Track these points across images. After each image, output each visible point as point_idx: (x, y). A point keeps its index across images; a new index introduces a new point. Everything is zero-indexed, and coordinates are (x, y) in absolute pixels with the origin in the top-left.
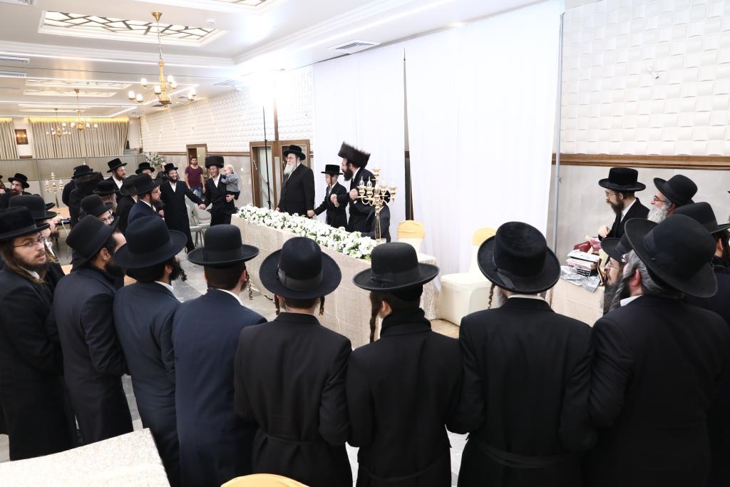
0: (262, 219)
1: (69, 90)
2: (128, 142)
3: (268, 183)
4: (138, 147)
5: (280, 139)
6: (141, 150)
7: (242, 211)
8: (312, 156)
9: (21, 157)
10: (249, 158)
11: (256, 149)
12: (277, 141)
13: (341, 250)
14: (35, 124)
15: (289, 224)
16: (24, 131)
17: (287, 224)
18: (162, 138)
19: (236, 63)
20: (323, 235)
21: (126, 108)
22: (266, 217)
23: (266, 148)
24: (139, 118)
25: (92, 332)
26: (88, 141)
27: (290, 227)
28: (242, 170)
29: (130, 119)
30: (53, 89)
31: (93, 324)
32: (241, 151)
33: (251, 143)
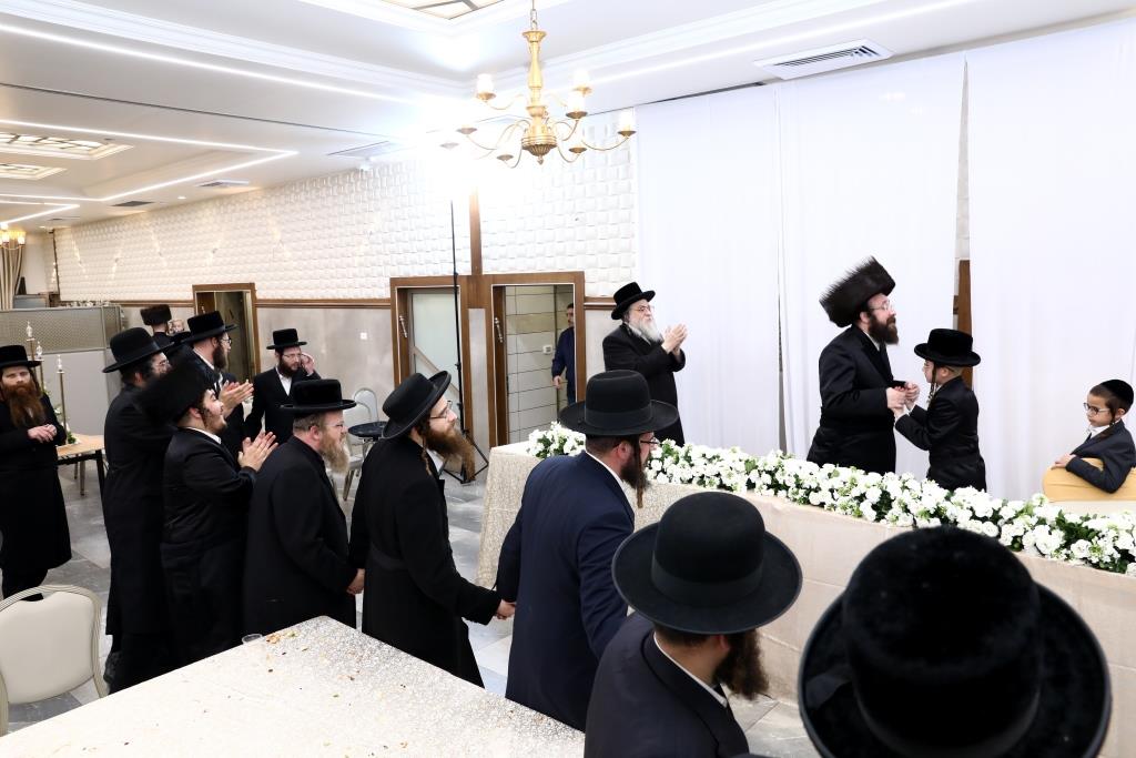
2: (23, 279)
4: (47, 290)
5: (488, 271)
6: (54, 297)
12: (474, 277)
18: (117, 272)
21: (52, 207)
24: (53, 232)
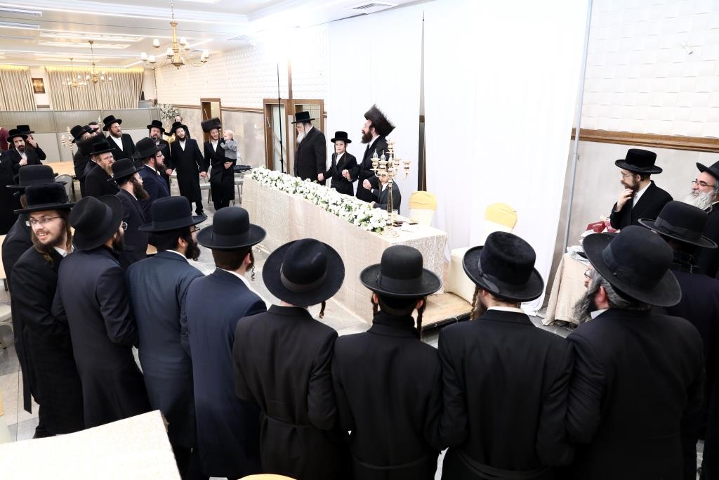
0: (274, 182)
1: (84, 41)
2: (143, 93)
3: (281, 142)
4: (153, 98)
5: (294, 98)
6: (156, 102)
7: (255, 172)
8: (326, 117)
9: (39, 107)
10: (262, 115)
11: (269, 107)
12: (290, 100)
13: (352, 221)
14: (51, 74)
15: (301, 189)
16: (41, 80)
17: (299, 190)
18: (176, 90)
19: (250, 20)
20: (334, 204)
22: (278, 181)
23: (279, 106)
24: (154, 69)
25: (108, 304)
26: (104, 91)
27: (302, 192)
28: (255, 126)
29: (145, 70)
30: (68, 40)
31: (108, 296)
32: (255, 107)
33: (264, 100)
